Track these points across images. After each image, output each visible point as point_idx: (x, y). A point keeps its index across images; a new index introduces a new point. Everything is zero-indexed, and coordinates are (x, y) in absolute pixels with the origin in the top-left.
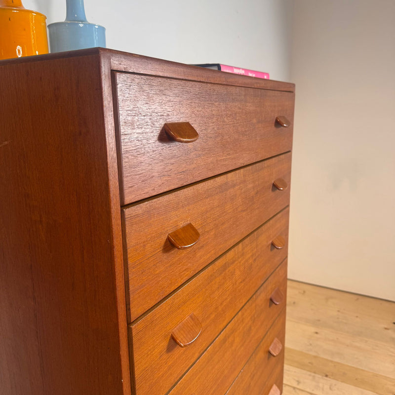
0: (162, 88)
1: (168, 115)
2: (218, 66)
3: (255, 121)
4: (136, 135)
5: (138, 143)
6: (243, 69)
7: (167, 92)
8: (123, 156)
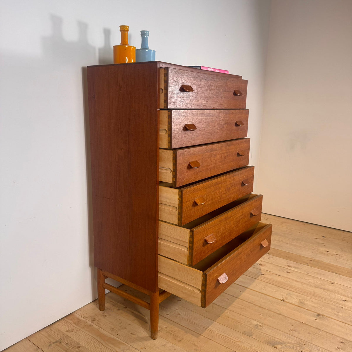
0: (182, 73)
1: (183, 82)
2: (200, 67)
3: (221, 90)
4: (173, 87)
5: (173, 90)
6: (213, 68)
7: (183, 75)
8: (169, 93)
